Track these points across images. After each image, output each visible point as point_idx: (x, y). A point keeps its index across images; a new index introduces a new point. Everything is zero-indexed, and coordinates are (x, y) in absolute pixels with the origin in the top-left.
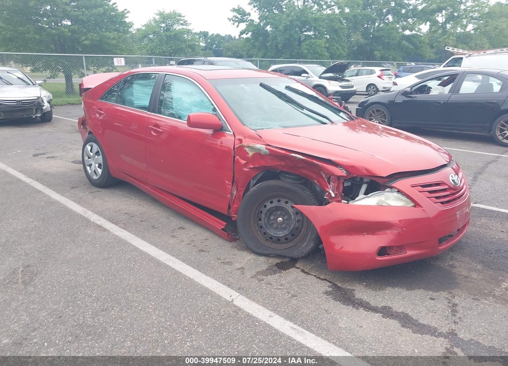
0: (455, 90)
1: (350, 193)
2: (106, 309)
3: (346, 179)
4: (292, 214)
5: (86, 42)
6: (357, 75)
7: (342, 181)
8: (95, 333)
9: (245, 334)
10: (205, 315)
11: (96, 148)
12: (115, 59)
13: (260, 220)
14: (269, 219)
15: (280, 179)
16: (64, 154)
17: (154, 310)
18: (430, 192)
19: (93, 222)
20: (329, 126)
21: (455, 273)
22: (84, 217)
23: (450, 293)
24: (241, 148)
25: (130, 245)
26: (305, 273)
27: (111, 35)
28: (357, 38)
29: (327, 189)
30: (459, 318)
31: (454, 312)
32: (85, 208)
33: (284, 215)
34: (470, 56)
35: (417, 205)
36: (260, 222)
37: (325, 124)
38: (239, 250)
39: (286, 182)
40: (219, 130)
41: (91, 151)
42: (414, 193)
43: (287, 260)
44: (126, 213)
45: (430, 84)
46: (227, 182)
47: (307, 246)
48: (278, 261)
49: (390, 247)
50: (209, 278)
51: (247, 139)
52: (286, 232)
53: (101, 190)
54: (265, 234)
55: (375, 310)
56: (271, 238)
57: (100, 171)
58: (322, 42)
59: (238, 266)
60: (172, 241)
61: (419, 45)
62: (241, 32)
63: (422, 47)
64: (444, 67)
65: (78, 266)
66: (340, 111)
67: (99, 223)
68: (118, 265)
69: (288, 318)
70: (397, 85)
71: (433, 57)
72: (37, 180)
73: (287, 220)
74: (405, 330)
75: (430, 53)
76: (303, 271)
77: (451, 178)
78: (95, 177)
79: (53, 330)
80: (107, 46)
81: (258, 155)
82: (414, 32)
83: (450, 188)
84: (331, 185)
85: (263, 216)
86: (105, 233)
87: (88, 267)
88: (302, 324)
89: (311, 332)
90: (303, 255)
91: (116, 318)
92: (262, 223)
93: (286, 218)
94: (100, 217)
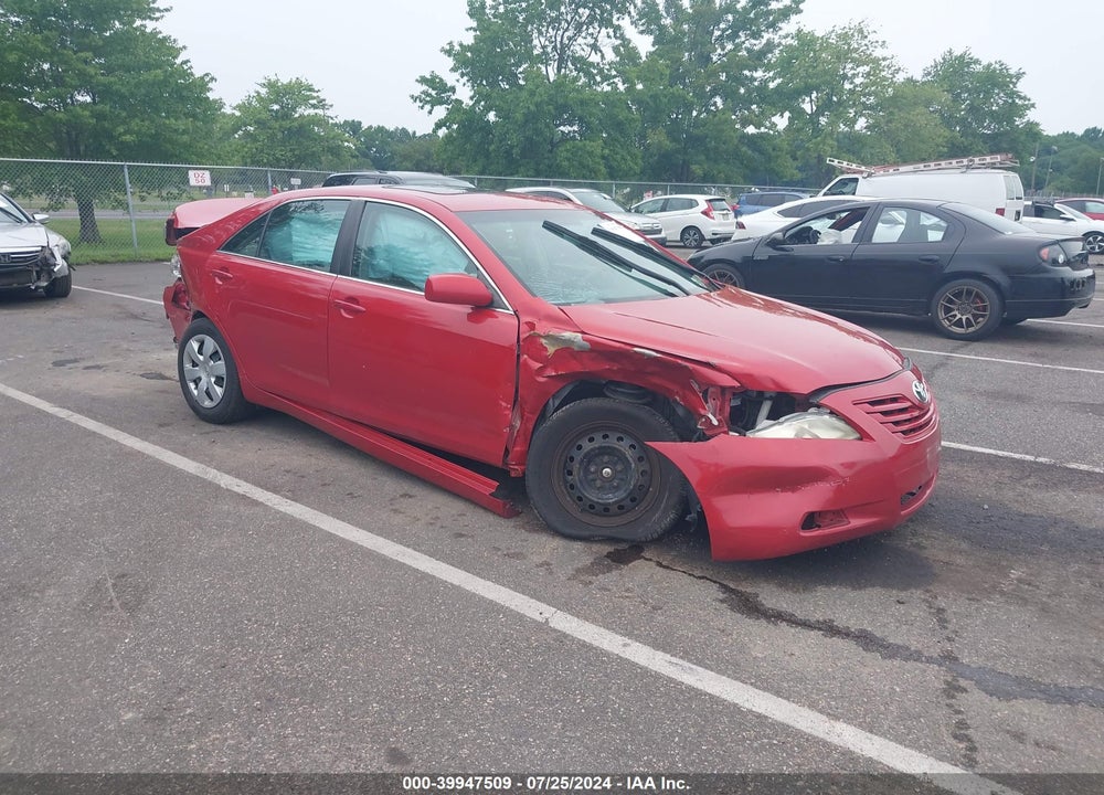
0: (864, 236)
1: (742, 419)
2: (310, 649)
3: (734, 392)
4: (630, 459)
5: (128, 137)
6: (663, 209)
7: (728, 396)
8: (304, 692)
9: (589, 677)
10: (504, 650)
11: (210, 344)
12: (191, 173)
13: (570, 473)
14: (587, 470)
15: (607, 397)
16: (119, 360)
17: (405, 644)
18: (885, 413)
19: (227, 490)
20: (682, 299)
21: (927, 558)
22: (205, 480)
23: (927, 591)
24: (532, 339)
25: (316, 529)
26: (664, 567)
27: (181, 124)
28: (658, 138)
29: (702, 412)
30: (953, 632)
31: (943, 622)
32: (201, 463)
33: (615, 464)
34: (870, 175)
35: (864, 436)
36: (570, 478)
37: (673, 295)
38: (530, 532)
39: (617, 402)
40: (483, 306)
41: (200, 352)
42: (859, 415)
43: (624, 546)
44: (288, 472)
45: (816, 225)
46: (504, 404)
47: (662, 518)
48: (607, 549)
49: (820, 512)
50: (490, 583)
51: (544, 323)
52: (621, 494)
53: (220, 428)
54: (580, 499)
55: (806, 625)
56: (592, 507)
57: (219, 391)
58: (596, 146)
59: (536, 559)
60: (397, 520)
61: (773, 154)
62: (436, 124)
63: (778, 157)
64: (825, 195)
65: (225, 572)
66: (692, 273)
67: (240, 490)
68: (304, 566)
69: (657, 645)
70: (744, 227)
71: (799, 176)
72: (80, 411)
73: (621, 472)
74: (868, 655)
75: (791, 169)
76: (660, 564)
77: (914, 388)
78: (207, 403)
79: (217, 690)
80: (169, 146)
81: (567, 351)
82: (763, 130)
83: (914, 407)
84: (710, 404)
85: (576, 466)
86: (257, 509)
87: (246, 573)
88: (686, 655)
89: (706, 668)
90: (655, 536)
91: (334, 663)
92: (574, 478)
93: (619, 468)
94: (237, 480)
